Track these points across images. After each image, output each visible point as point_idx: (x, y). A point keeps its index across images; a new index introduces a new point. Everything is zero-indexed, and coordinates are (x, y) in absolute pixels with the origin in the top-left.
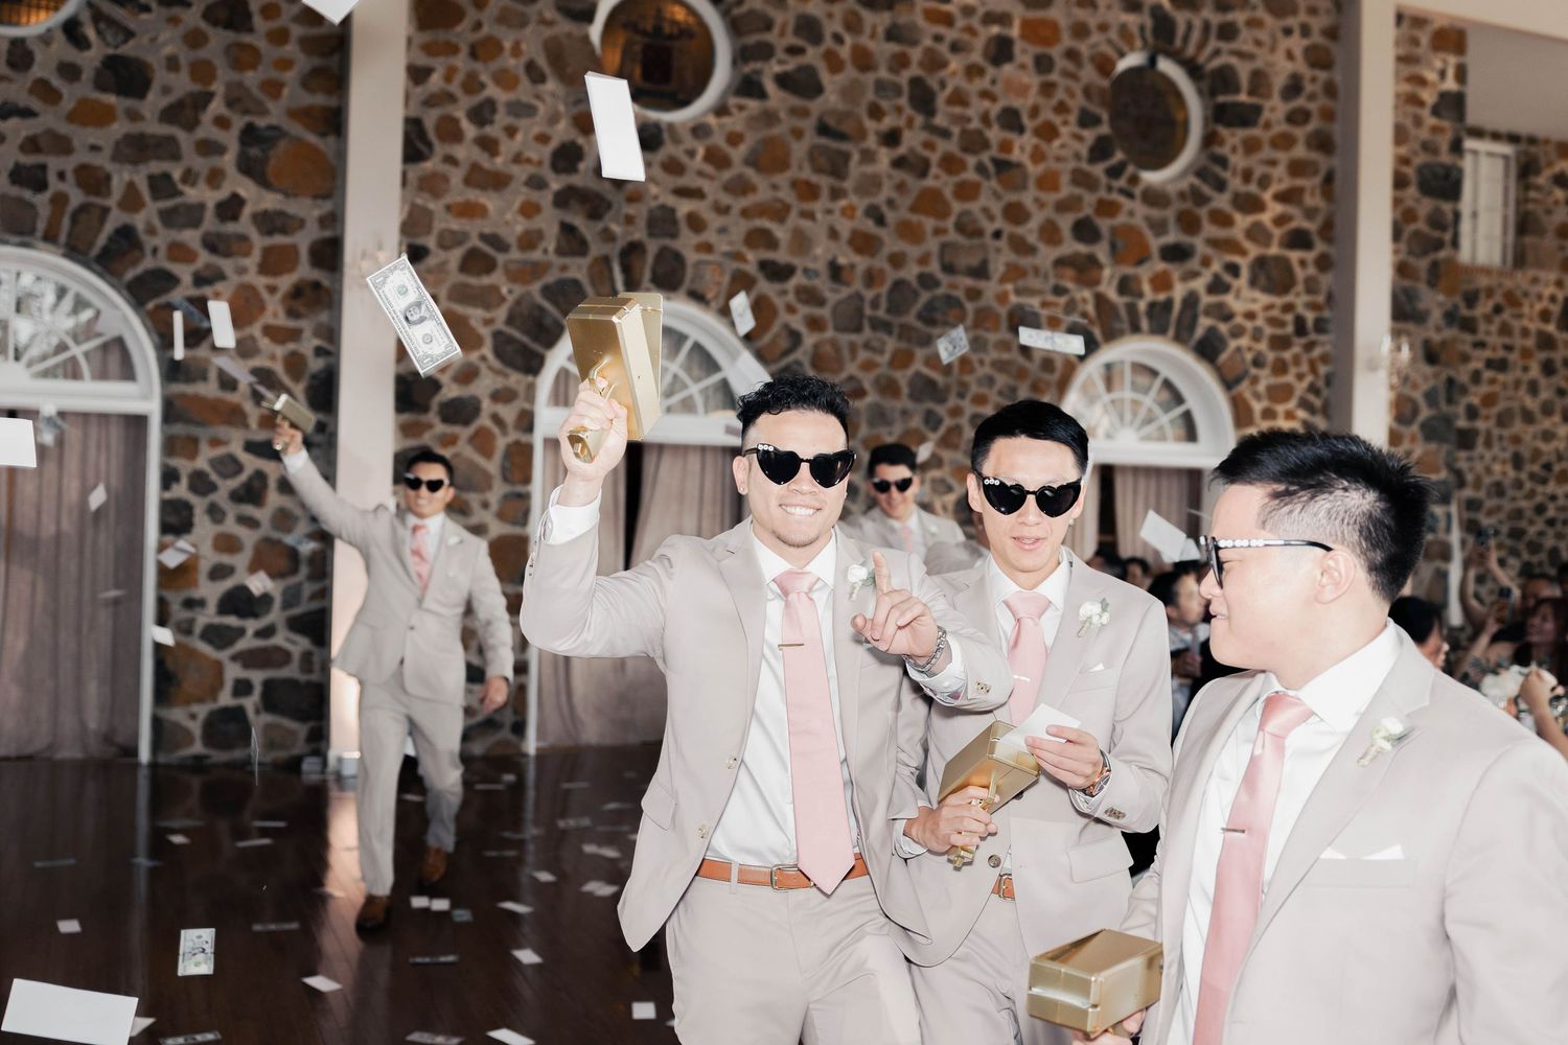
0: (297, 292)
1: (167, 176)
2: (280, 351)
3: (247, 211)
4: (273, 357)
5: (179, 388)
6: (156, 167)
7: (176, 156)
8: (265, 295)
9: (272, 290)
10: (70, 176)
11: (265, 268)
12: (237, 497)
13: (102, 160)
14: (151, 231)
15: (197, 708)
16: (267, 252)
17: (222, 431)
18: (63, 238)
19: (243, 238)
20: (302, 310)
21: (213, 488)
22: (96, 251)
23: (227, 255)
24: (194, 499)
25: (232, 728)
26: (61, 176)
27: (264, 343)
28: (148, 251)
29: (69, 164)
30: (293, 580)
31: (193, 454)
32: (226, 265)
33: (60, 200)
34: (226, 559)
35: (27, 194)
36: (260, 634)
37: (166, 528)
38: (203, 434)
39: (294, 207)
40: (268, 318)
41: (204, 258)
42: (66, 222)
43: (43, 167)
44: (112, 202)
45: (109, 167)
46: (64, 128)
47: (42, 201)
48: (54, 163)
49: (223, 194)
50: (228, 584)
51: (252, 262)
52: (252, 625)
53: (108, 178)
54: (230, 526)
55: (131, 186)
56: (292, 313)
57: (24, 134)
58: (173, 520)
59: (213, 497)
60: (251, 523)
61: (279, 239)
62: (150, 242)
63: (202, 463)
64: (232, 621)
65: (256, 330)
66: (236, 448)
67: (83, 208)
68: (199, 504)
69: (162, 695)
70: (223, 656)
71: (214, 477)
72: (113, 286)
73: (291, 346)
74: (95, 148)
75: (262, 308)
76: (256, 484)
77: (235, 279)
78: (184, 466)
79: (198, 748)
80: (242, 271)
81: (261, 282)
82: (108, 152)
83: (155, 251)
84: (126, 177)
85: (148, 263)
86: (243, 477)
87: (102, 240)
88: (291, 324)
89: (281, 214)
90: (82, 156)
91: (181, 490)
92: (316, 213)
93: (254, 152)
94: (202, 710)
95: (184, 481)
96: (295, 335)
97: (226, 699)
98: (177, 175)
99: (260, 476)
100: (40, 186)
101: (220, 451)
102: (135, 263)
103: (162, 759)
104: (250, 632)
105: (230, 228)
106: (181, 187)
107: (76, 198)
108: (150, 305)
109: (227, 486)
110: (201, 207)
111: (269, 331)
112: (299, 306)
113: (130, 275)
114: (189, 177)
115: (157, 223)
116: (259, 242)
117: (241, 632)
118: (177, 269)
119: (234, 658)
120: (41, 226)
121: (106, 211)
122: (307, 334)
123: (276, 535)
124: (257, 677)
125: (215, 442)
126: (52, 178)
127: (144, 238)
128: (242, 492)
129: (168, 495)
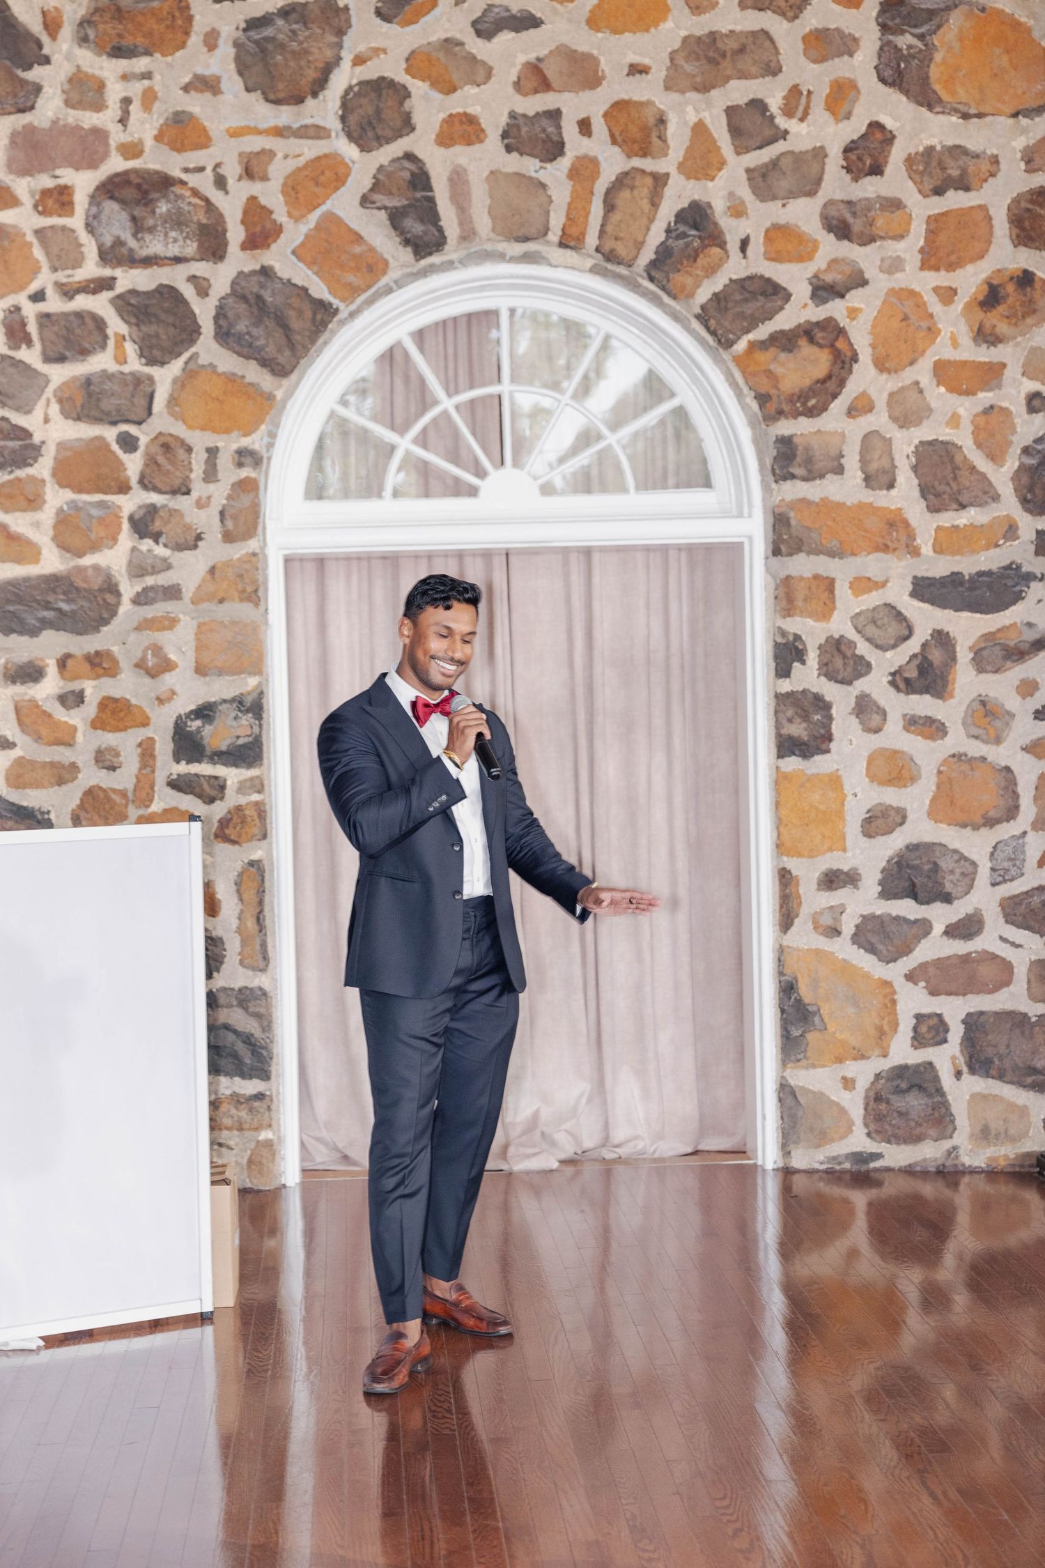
0: (992, 297)
1: (758, 105)
2: (967, 407)
3: (897, 155)
4: (954, 421)
5: (793, 490)
6: (739, 92)
7: (773, 70)
8: (934, 305)
9: (947, 294)
10: (599, 126)
11: (931, 258)
12: (902, 683)
13: (648, 90)
14: (738, 211)
15: (851, 1068)
16: (935, 224)
17: (872, 564)
18: (592, 240)
19: (895, 205)
20: (1003, 328)
21: (861, 667)
22: (647, 255)
23: (867, 239)
24: (830, 690)
25: (915, 1102)
26: (585, 127)
27: (937, 396)
28: (733, 246)
29: (594, 104)
30: (1006, 831)
31: (826, 610)
32: (866, 257)
33: (584, 171)
34: (891, 796)
35: (530, 166)
36: (954, 931)
37: (787, 746)
38: (841, 570)
39: (976, 137)
40: (942, 350)
41: (829, 247)
42: (597, 209)
43: (555, 115)
44: (667, 164)
45: (664, 101)
46: (585, 41)
47: (555, 174)
48: (572, 105)
49: (854, 128)
50: (895, 842)
51: (909, 248)
52: (940, 915)
53: (662, 121)
54: (895, 736)
55: (700, 129)
56: (985, 336)
57: (522, 59)
58: (798, 730)
59: (861, 685)
60: (931, 728)
61: (955, 200)
62: (733, 230)
63: (840, 625)
64: (906, 908)
65: (922, 372)
66: (899, 594)
67: (623, 181)
68: (840, 698)
69: (791, 1046)
70: (895, 972)
71: (863, 648)
72: (675, 317)
73: (985, 398)
74: (637, 70)
75: (932, 332)
76: (936, 656)
77: (880, 283)
78: (813, 632)
79: (859, 1141)
80: (893, 266)
81: (926, 282)
82: (659, 73)
83: (744, 244)
84: (692, 118)
85: (735, 268)
86: (913, 646)
87: (656, 236)
88: (984, 354)
89: (958, 151)
90: (616, 88)
91: (807, 676)
92: (1020, 143)
93: (905, 41)
94: (864, 1072)
95: (812, 657)
96: (991, 374)
97: (902, 1052)
98: (775, 103)
99: (942, 639)
100: (554, 150)
101: (873, 599)
102: (711, 270)
103: (801, 1160)
104: (938, 928)
105: (870, 188)
106: (782, 122)
107: (613, 162)
108: (741, 346)
109: (885, 662)
110: (820, 154)
111: (943, 371)
112: (996, 320)
113: (703, 294)
114: (796, 102)
115: (745, 193)
116: (921, 208)
117: (924, 927)
118: (782, 273)
119: (911, 977)
120: (557, 221)
121: (660, 180)
122: (1013, 372)
123: (976, 749)
124: (954, 1010)
125: (863, 585)
126: (570, 131)
127: (725, 222)
128: (912, 673)
129: (785, 686)
